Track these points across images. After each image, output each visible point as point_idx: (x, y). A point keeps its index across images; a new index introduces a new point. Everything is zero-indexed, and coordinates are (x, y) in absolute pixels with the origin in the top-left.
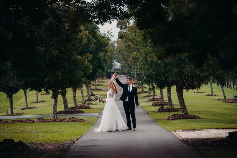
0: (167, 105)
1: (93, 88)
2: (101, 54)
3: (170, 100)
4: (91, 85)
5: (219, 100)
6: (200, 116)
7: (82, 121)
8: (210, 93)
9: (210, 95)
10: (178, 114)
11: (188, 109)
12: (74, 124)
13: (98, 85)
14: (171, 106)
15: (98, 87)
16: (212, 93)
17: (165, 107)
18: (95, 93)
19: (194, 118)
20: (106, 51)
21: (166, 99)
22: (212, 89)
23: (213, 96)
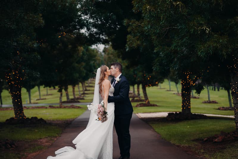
0: (137, 97)
1: (87, 85)
2: (92, 63)
3: (139, 94)
4: (85, 83)
5: (174, 94)
6: (158, 104)
7: (79, 107)
8: (169, 89)
9: (168, 91)
10: (142, 104)
11: (150, 99)
12: (73, 110)
13: (91, 83)
14: (139, 98)
15: (90, 85)
16: (170, 89)
17: (136, 99)
18: (88, 88)
19: (154, 105)
20: (95, 60)
21: (136, 93)
22: (170, 86)
23: (170, 91)
